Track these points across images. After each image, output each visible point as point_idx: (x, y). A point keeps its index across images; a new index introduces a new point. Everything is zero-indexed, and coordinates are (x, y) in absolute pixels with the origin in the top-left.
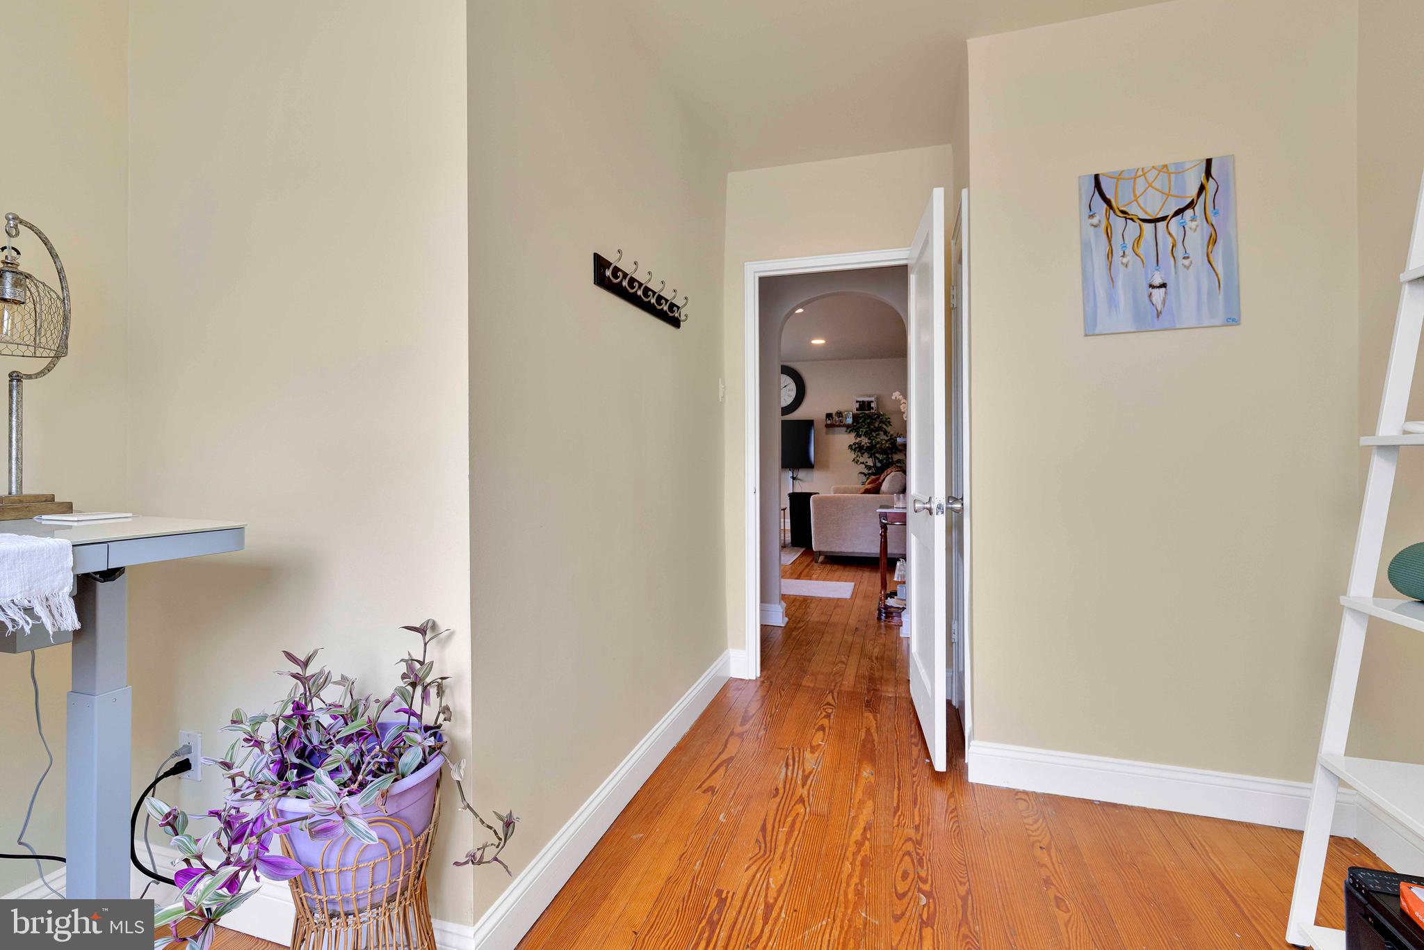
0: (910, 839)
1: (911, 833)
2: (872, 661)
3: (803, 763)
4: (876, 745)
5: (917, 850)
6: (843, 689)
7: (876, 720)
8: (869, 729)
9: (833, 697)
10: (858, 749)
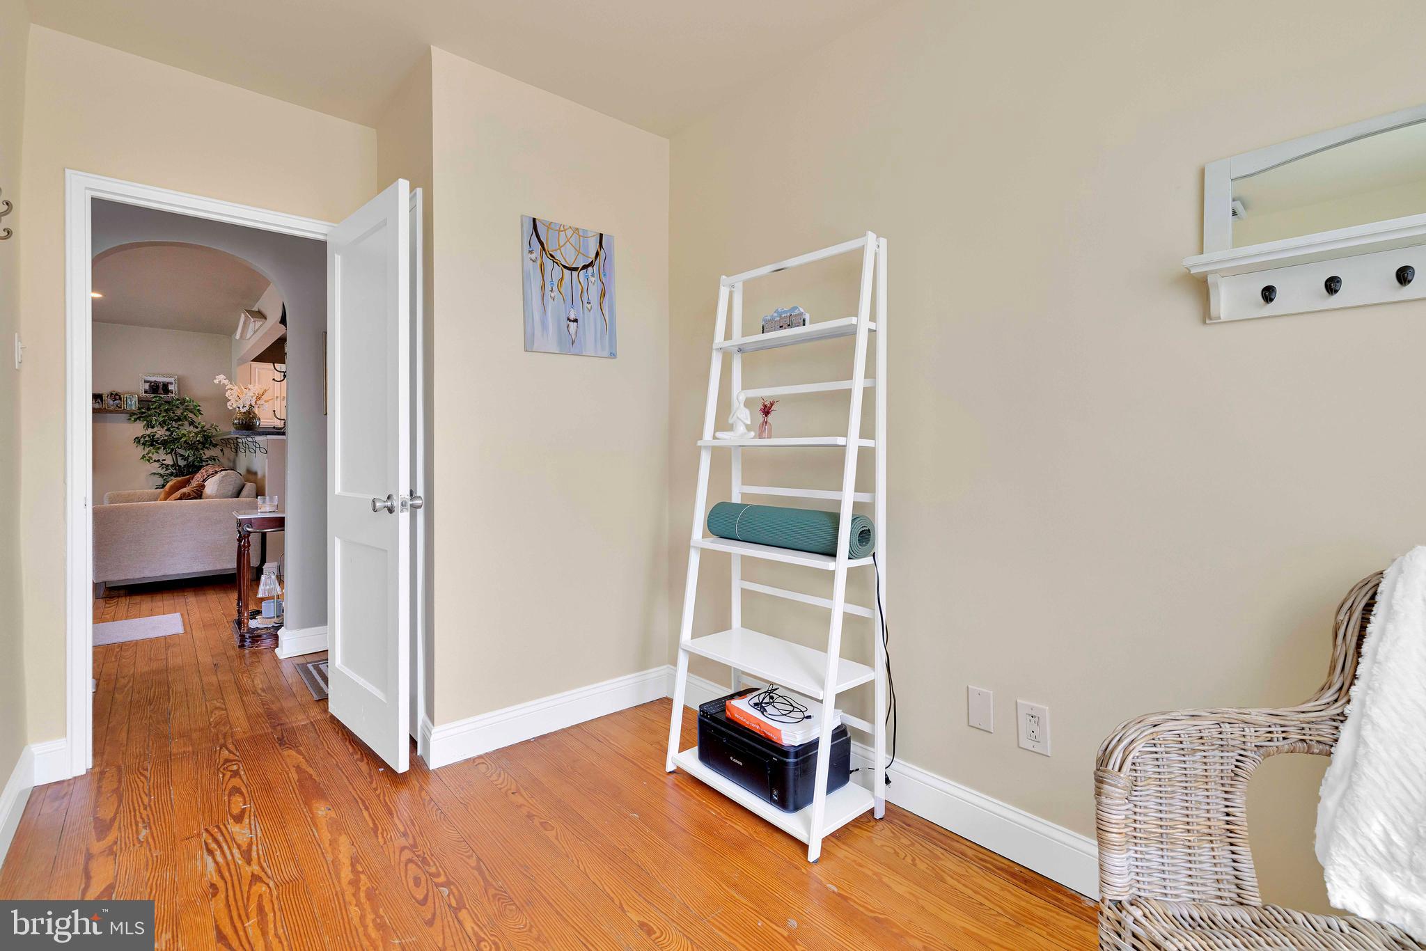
0: (403, 849)
1: (403, 841)
2: (261, 696)
3: (233, 839)
4: (316, 779)
5: (416, 853)
6: (238, 737)
7: (303, 755)
8: (298, 766)
9: (230, 752)
10: (297, 792)
